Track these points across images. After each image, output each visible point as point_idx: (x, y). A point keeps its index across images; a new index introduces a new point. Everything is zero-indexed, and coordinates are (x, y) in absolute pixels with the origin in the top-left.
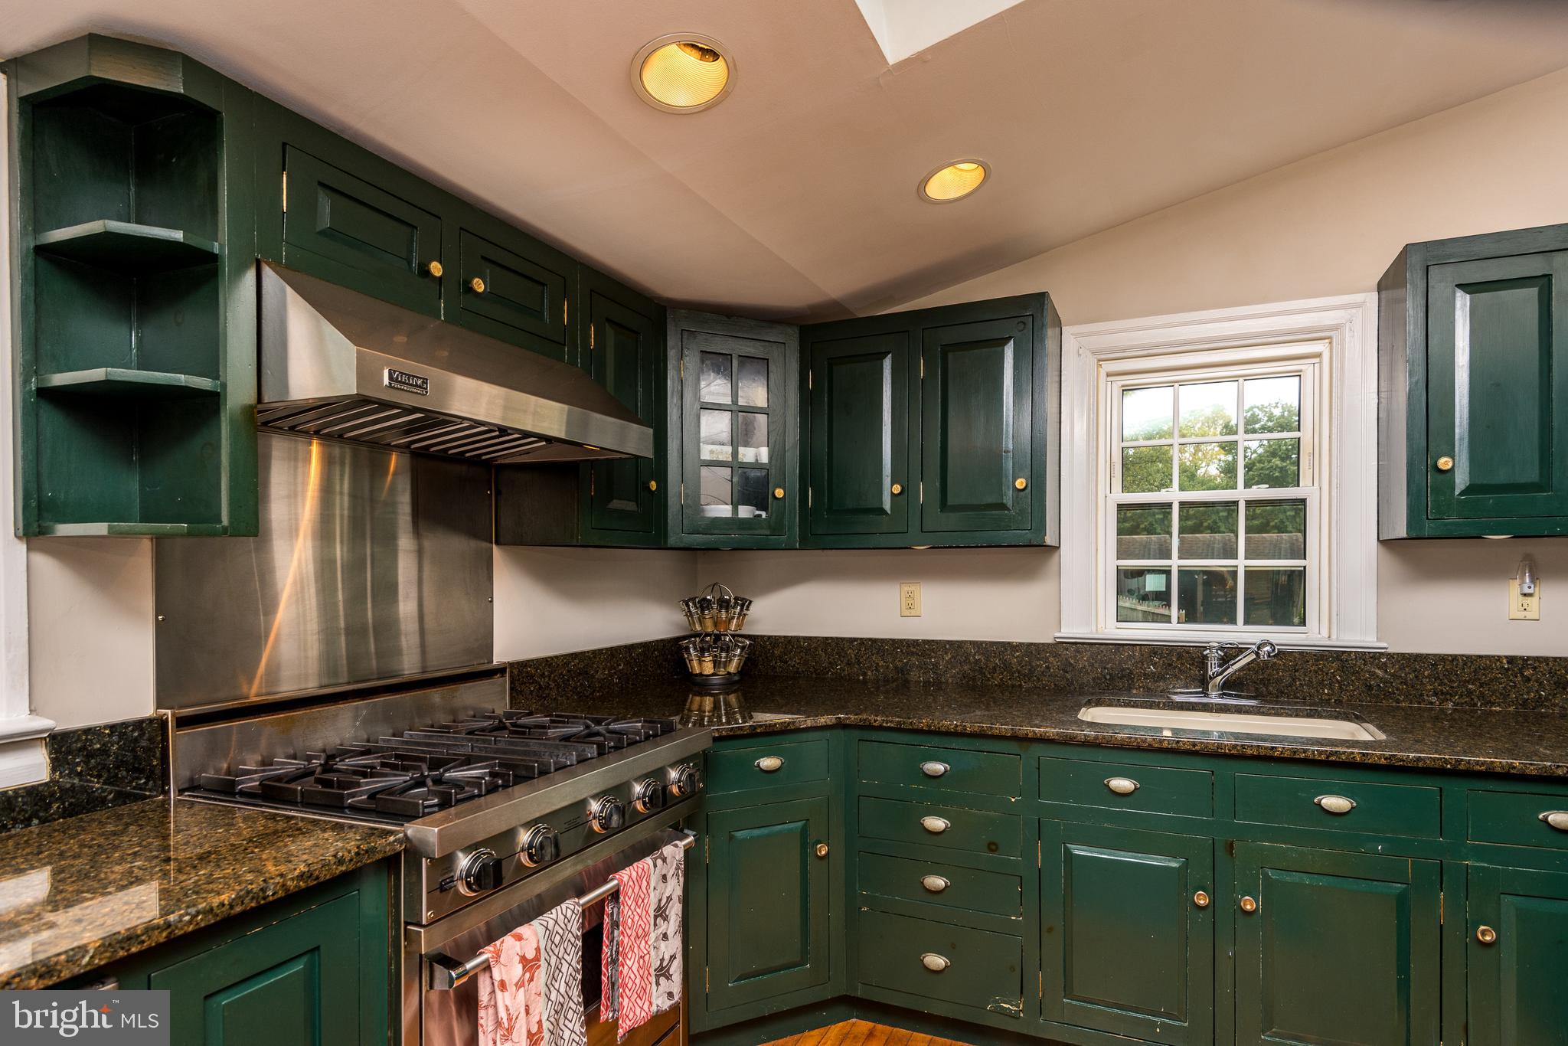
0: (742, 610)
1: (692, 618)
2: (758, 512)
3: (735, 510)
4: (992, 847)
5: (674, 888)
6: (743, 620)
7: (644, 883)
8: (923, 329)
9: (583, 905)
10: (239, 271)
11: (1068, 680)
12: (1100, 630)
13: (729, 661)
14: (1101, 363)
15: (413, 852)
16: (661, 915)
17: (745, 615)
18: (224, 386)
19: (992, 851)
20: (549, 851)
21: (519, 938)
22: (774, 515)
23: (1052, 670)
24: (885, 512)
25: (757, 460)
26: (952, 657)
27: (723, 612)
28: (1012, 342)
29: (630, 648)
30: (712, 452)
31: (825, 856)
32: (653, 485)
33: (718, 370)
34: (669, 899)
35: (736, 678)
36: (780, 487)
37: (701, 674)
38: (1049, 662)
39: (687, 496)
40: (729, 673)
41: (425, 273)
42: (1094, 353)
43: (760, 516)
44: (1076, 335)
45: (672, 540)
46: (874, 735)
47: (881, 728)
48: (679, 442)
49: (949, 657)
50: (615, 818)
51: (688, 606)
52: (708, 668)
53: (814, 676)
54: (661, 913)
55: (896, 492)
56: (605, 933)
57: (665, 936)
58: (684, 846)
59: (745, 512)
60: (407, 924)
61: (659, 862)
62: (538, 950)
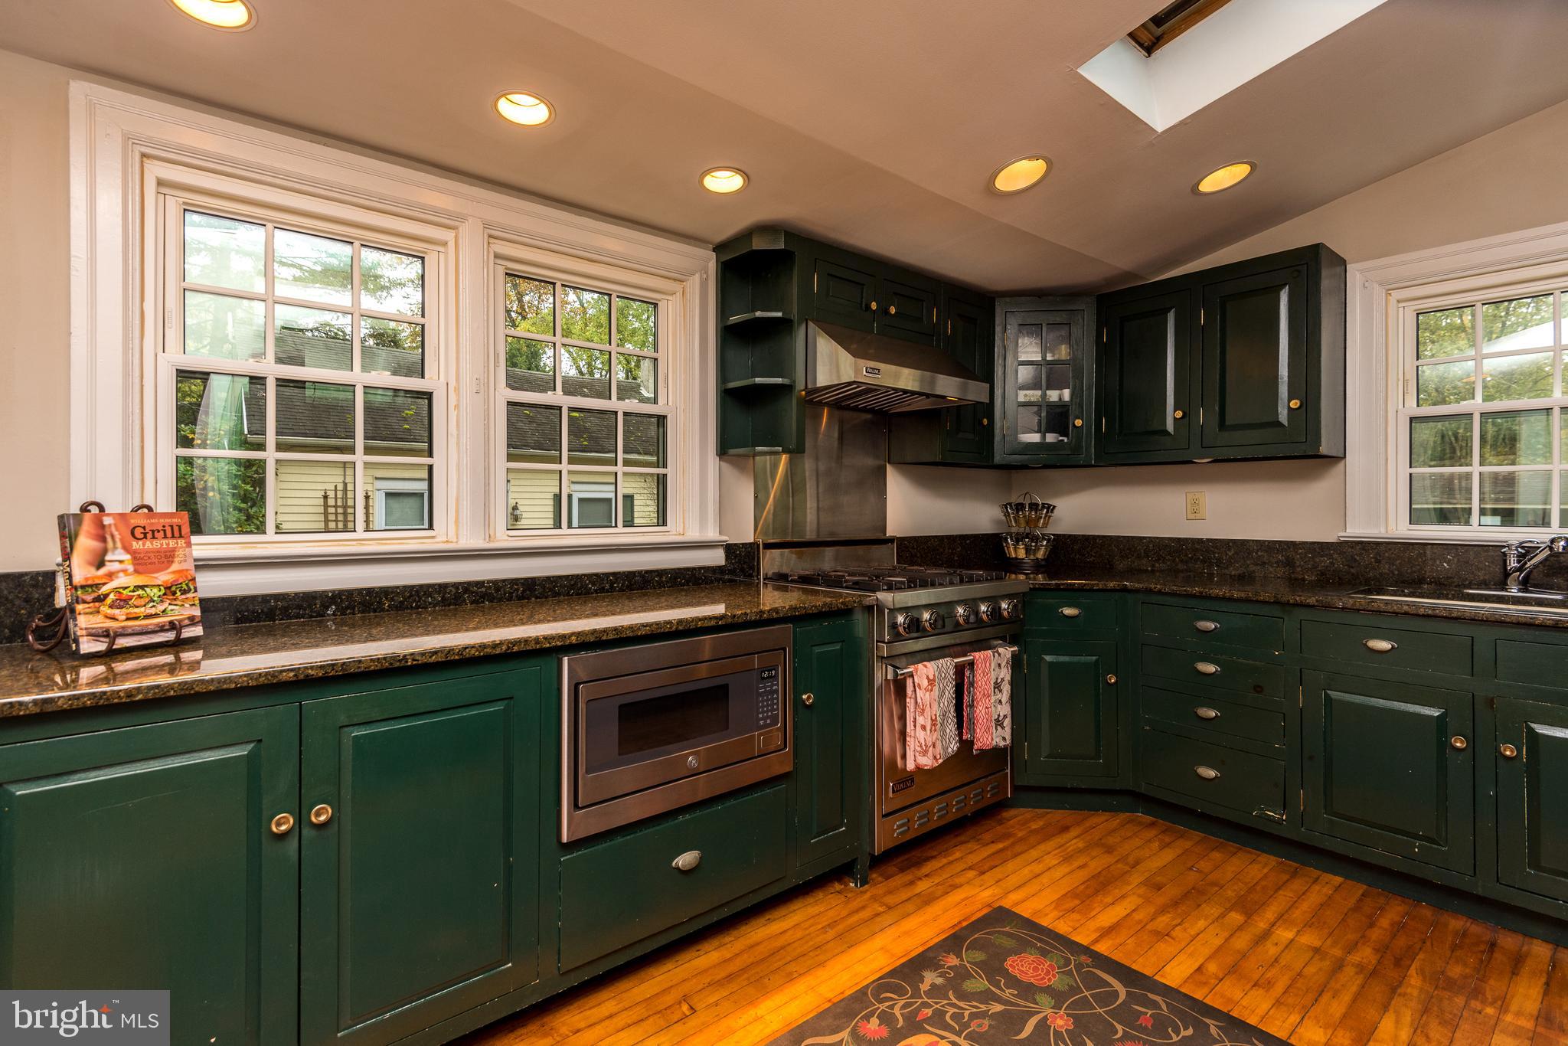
0: (1047, 512)
1: (1009, 517)
2: (1061, 438)
3: (1044, 437)
4: (1258, 689)
5: (1005, 674)
6: (1049, 519)
7: (988, 664)
8: (1204, 286)
9: (956, 663)
10: (799, 324)
11: (1353, 574)
12: (1389, 532)
13: (1038, 549)
14: (1390, 292)
15: (880, 607)
16: (997, 688)
17: (1050, 517)
18: (794, 382)
19: (1258, 692)
20: (940, 623)
21: (926, 666)
22: (1074, 440)
23: (1336, 566)
24: (1168, 434)
25: (1060, 399)
26: (1236, 553)
27: (1033, 513)
28: (1287, 287)
29: (963, 537)
30: (1026, 396)
31: (1114, 683)
32: (985, 421)
33: (1030, 334)
34: (1003, 680)
35: (1043, 563)
36: (1079, 418)
37: (1016, 558)
38: (1333, 558)
39: (1008, 428)
40: (1037, 559)
41: (868, 307)
42: (1382, 284)
43: (1063, 440)
44: (1362, 271)
45: (998, 459)
46: (1155, 599)
47: (1160, 592)
48: (1003, 390)
49: (1233, 552)
50: (972, 617)
51: (1006, 508)
52: (1022, 554)
53: (1108, 566)
54: (997, 686)
55: (1178, 417)
56: (965, 687)
57: (1000, 702)
58: (1012, 651)
59: (1051, 438)
60: (877, 641)
61: (996, 654)
62: (934, 675)
